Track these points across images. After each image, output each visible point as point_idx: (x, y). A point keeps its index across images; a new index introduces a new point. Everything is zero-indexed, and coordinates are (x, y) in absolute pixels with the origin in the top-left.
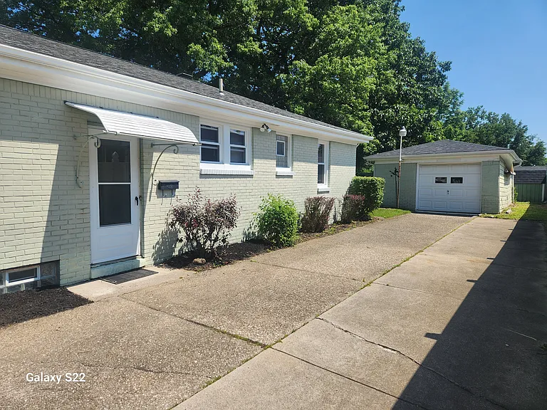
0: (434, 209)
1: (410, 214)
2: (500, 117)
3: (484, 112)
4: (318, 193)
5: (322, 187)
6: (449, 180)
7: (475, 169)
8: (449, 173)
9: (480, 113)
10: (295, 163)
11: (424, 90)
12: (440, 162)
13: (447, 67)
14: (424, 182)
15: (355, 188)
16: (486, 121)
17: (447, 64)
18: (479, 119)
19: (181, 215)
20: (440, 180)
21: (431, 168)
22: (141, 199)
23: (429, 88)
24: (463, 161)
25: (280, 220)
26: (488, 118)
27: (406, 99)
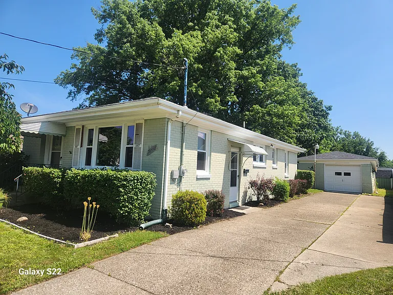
0: (335, 190)
1: (323, 192)
2: (352, 134)
3: (341, 130)
4: (285, 177)
5: (286, 175)
6: (343, 174)
7: (358, 168)
8: (343, 170)
9: (339, 131)
10: (278, 162)
11: (318, 121)
12: (338, 163)
13: (330, 108)
14: (329, 175)
15: (299, 176)
16: (343, 136)
17: (329, 107)
18: (339, 135)
19: (253, 184)
20: (339, 174)
21: (332, 167)
22: (239, 176)
23: (321, 120)
24: (351, 163)
25: (284, 189)
26: (345, 134)
27: (309, 126)
